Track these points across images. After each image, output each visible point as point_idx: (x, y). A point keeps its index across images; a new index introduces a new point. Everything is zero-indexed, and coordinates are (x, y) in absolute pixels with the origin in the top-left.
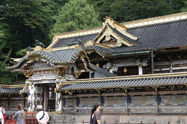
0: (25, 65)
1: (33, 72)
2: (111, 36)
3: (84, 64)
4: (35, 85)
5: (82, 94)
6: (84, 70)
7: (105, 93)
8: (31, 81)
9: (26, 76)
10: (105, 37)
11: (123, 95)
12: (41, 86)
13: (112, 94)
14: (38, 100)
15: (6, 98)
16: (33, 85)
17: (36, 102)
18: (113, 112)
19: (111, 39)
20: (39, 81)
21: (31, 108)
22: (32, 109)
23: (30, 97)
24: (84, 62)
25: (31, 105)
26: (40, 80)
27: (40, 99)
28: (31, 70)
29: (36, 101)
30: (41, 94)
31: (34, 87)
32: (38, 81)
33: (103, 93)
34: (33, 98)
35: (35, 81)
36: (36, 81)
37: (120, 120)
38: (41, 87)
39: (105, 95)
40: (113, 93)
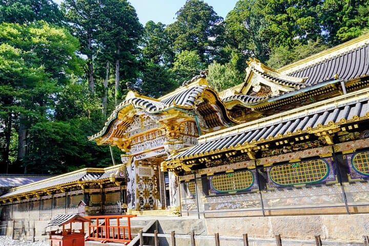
0: (114, 129)
1: (130, 141)
2: (261, 84)
3: (218, 114)
4: (137, 163)
5: (212, 167)
6: (219, 125)
7: (266, 157)
8: (131, 157)
9: (122, 150)
10: (252, 87)
11: (318, 154)
12: (150, 164)
13: (286, 157)
14: (145, 189)
15: (97, 190)
16: (134, 163)
17: (141, 194)
18: (295, 204)
19: (261, 89)
20: (141, 154)
21: (133, 204)
22: (134, 206)
23: (129, 184)
24: (216, 110)
25: (132, 199)
26: (143, 152)
27: (149, 186)
28: (127, 137)
29: (141, 192)
30: (150, 178)
31: (135, 166)
32: (139, 154)
33: (261, 157)
34: (136, 186)
35: (135, 156)
36: (137, 155)
37: (323, 227)
38: (150, 166)
39: (266, 160)
40: (287, 153)
